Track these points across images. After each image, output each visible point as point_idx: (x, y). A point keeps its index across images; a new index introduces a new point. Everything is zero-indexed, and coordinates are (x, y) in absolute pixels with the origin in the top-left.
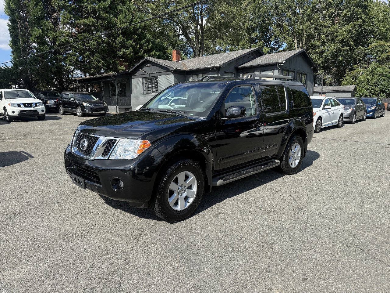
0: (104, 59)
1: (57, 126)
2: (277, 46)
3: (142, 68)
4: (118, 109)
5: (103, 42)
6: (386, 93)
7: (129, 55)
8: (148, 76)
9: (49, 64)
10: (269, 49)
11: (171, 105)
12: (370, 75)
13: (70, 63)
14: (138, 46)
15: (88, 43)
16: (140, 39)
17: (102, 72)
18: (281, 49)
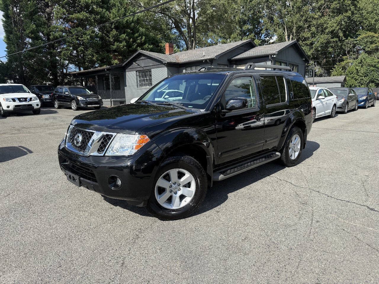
0: (97, 53)
1: (52, 120)
2: (268, 38)
3: (135, 62)
4: (112, 102)
5: (97, 36)
6: (375, 83)
7: (122, 48)
8: (142, 69)
9: (44, 58)
10: (260, 41)
11: (165, 97)
12: (359, 66)
13: (64, 57)
14: (131, 40)
15: (82, 38)
16: (133, 33)
17: (96, 66)
18: (271, 41)
